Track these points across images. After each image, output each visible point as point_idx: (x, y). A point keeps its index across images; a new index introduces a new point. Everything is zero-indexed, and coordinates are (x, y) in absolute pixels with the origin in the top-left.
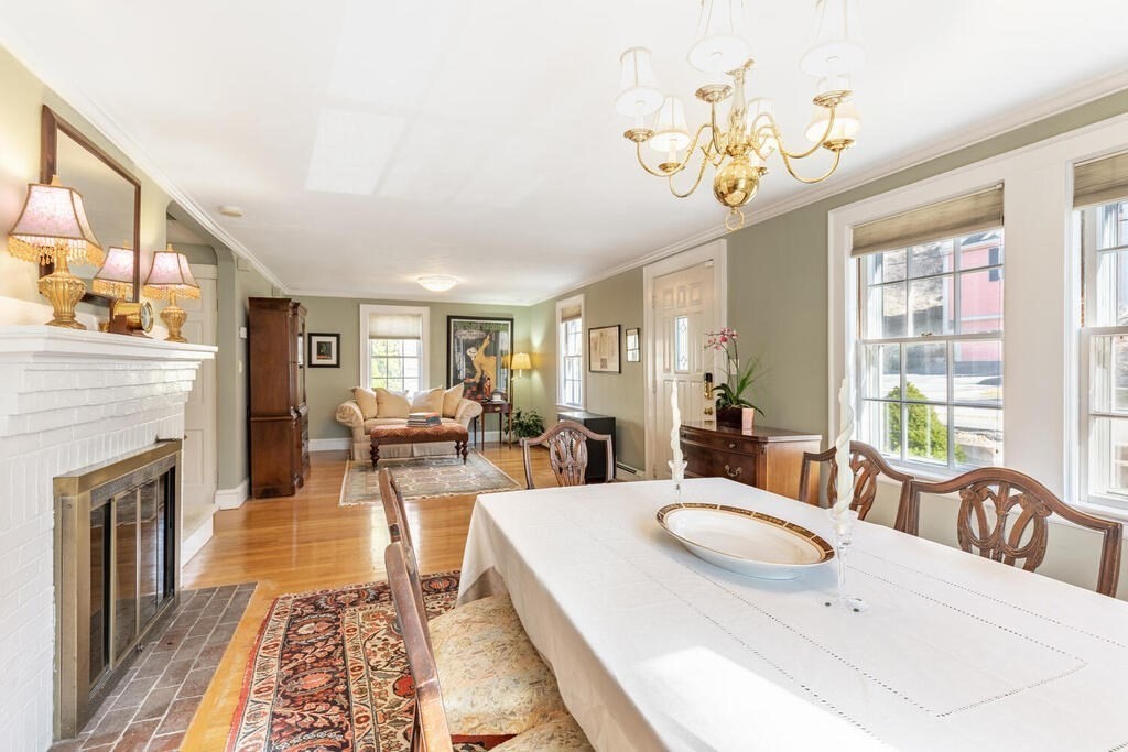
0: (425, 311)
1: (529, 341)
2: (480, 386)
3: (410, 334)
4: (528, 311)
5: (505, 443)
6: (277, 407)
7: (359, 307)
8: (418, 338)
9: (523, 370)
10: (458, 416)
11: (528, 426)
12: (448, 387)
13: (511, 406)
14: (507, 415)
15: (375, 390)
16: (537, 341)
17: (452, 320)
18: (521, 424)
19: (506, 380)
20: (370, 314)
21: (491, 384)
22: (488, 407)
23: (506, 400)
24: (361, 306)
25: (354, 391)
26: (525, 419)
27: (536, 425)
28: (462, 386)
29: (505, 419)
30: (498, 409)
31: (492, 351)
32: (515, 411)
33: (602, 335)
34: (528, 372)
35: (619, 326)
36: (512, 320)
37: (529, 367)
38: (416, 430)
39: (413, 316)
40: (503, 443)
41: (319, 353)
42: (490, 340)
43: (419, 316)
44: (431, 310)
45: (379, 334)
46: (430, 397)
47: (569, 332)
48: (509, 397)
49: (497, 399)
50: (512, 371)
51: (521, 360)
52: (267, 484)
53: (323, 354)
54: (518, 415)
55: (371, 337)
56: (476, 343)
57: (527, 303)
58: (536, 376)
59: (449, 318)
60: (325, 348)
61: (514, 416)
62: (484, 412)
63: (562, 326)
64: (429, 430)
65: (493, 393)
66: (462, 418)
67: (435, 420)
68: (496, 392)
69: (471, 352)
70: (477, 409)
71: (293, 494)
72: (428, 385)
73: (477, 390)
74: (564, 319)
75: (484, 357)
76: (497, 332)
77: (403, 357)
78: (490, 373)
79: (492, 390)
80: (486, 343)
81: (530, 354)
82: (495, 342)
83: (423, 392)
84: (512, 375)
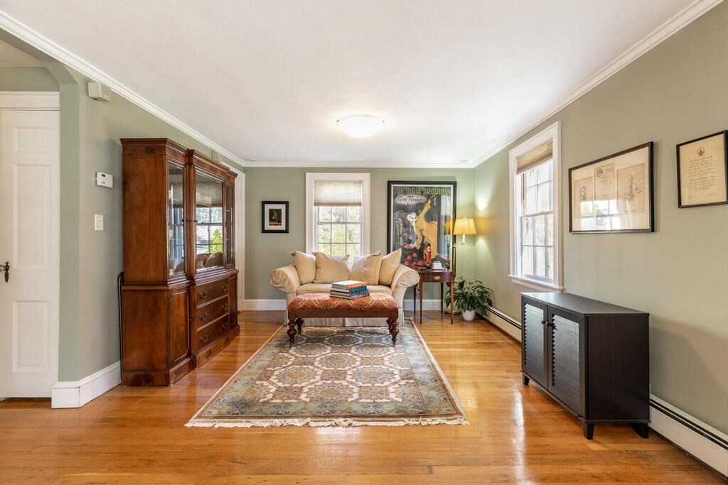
0: (366, 177)
1: (473, 205)
2: (420, 252)
3: (351, 200)
4: (473, 174)
5: (447, 313)
6: (152, 275)
7: (305, 175)
8: (360, 204)
9: (466, 235)
10: (394, 285)
11: (472, 298)
12: (388, 252)
13: (453, 275)
14: (449, 284)
15: (315, 254)
16: (483, 203)
17: (393, 186)
18: (464, 296)
19: (448, 246)
20: (315, 182)
21: (433, 250)
22: (427, 275)
23: (448, 268)
24: (307, 174)
25: (294, 255)
26: (468, 289)
27: (482, 297)
28: (399, 252)
29: (446, 288)
30: (437, 278)
31: (433, 216)
32: (457, 280)
33: (600, 172)
34: (473, 238)
35: (652, 146)
36: (455, 184)
37: (474, 232)
38: (337, 303)
39: (355, 182)
40: (444, 314)
41: (271, 220)
42: (431, 204)
43: (360, 182)
44: (371, 176)
45: (323, 200)
46: (368, 263)
47: (528, 185)
48: (451, 265)
49: (437, 266)
50: (455, 237)
51: (464, 225)
52: (139, 370)
53: (274, 220)
54: (461, 285)
55: (316, 204)
56: (417, 209)
57: (471, 165)
58: (482, 243)
59: (389, 183)
60: (276, 215)
61: (456, 286)
62: (422, 280)
63: (518, 178)
64: (351, 303)
65: (433, 260)
66: (396, 287)
67: (362, 290)
68: (437, 259)
69: (411, 217)
70: (414, 278)
71: (167, 384)
72: (368, 251)
73: (417, 257)
74: (520, 170)
75: (424, 222)
76: (439, 197)
77: (346, 223)
78: (432, 239)
79: (433, 257)
80: (427, 208)
81: (475, 218)
82: (437, 208)
83: (363, 257)
84: (454, 242)
